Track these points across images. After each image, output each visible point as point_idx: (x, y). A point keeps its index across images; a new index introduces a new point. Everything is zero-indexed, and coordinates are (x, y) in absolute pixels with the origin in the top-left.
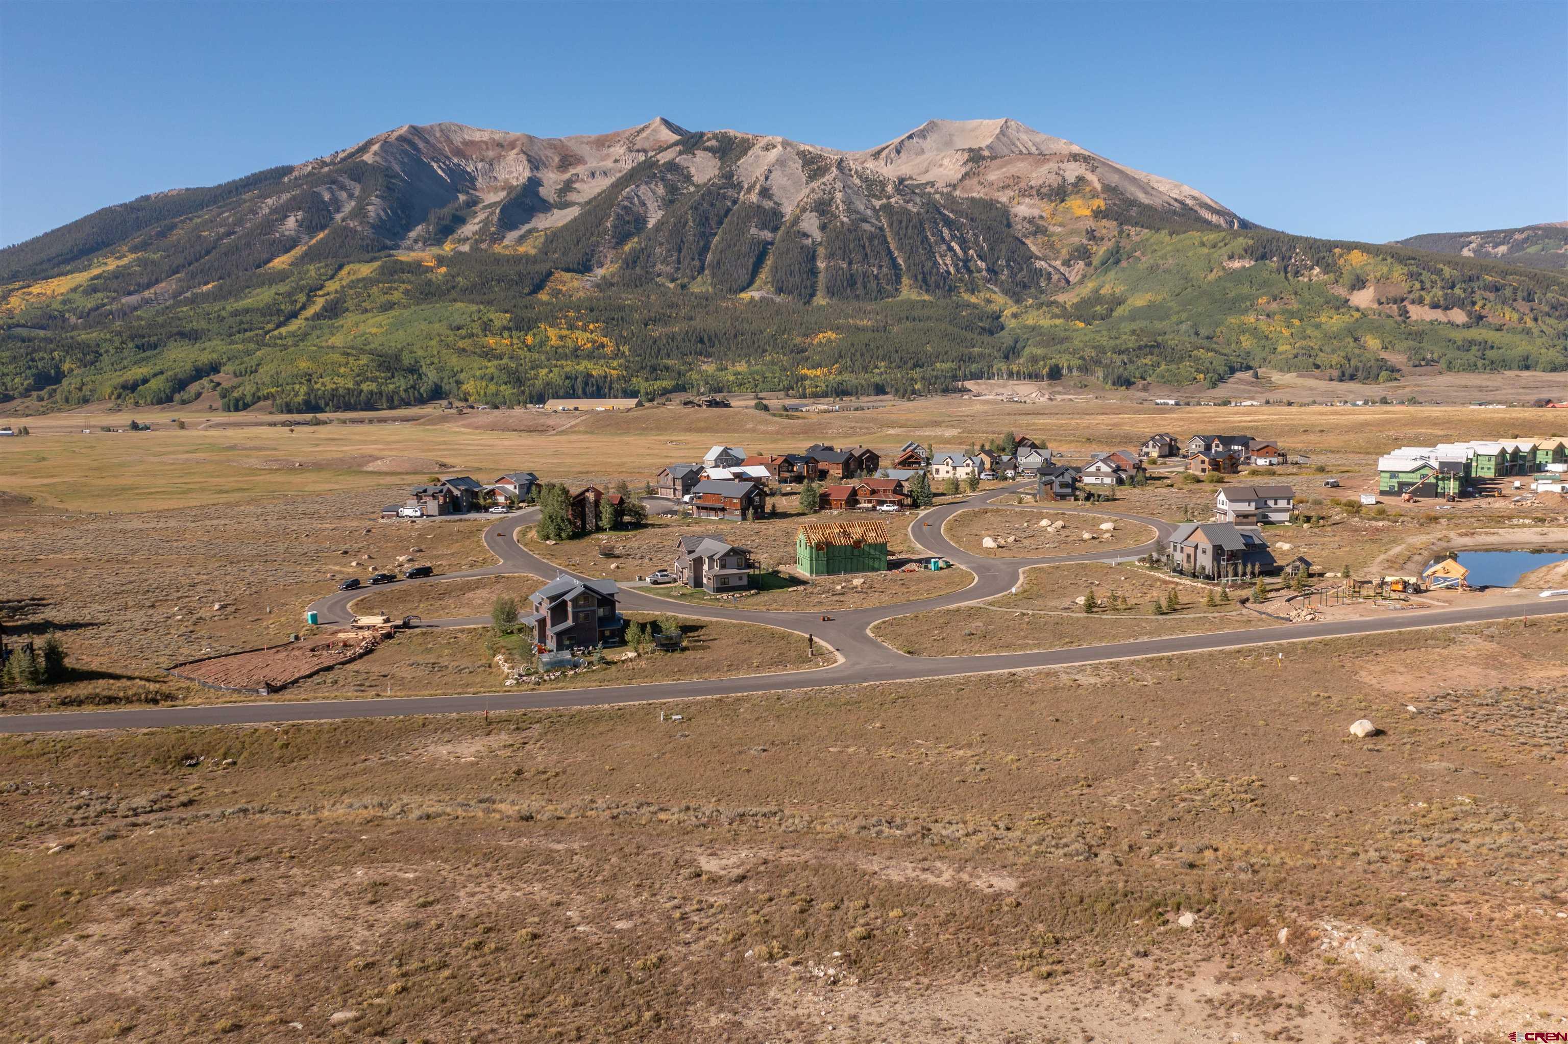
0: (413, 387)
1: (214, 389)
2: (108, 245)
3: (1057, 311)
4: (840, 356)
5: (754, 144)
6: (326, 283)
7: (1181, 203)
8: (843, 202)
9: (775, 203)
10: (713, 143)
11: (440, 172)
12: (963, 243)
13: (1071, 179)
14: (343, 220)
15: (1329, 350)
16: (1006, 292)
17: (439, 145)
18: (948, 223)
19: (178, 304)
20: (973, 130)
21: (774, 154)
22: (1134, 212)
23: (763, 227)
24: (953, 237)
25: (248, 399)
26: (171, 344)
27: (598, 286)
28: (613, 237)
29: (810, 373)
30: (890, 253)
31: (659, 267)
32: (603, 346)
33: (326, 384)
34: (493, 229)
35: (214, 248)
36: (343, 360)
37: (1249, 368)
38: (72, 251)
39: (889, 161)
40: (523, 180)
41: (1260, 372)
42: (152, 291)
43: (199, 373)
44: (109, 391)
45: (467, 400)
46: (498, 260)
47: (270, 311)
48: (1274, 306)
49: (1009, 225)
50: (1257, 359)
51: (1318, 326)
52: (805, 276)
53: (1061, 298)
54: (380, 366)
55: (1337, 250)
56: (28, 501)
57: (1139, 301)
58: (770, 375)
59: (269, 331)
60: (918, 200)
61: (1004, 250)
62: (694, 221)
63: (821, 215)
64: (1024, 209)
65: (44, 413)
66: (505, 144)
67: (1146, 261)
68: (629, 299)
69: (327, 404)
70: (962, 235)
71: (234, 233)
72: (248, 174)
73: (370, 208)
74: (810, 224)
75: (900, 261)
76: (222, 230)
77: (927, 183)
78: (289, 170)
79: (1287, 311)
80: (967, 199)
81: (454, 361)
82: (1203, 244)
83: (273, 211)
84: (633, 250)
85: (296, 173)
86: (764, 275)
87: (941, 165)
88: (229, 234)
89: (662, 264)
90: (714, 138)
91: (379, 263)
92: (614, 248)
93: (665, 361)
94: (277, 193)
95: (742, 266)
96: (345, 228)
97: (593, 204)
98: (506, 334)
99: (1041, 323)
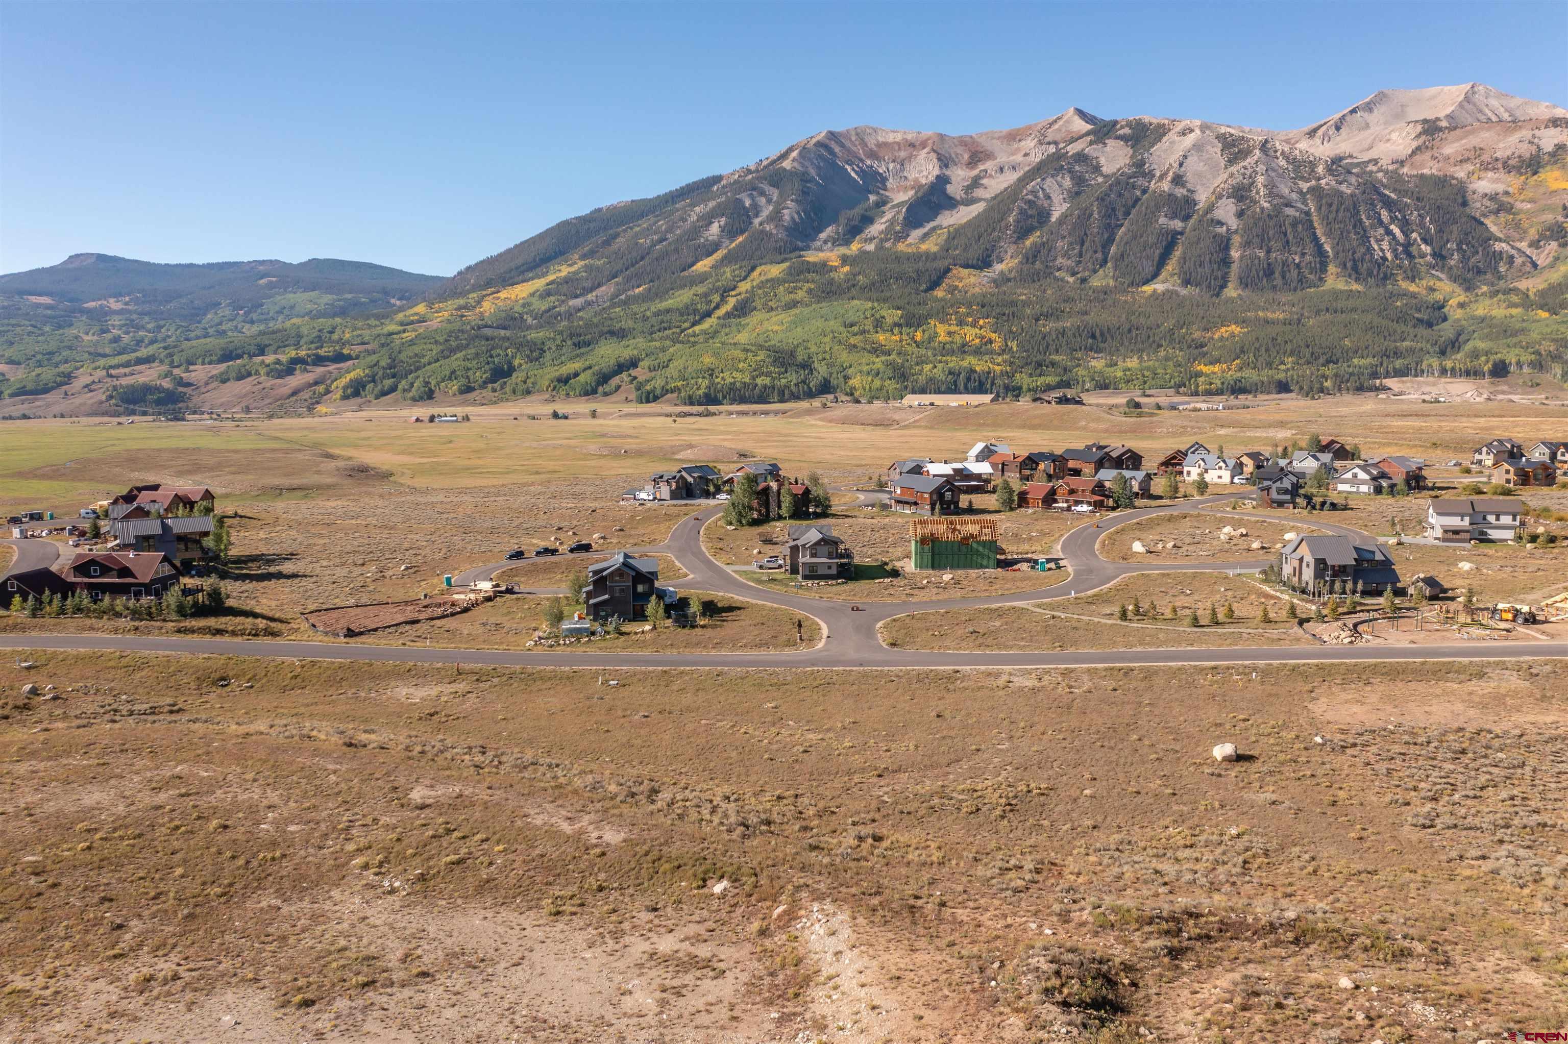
0: (804, 382)
1: (631, 382)
2: (563, 254)
3: (1515, 299)
4: (1243, 351)
5: (1170, 130)
6: (739, 284)
8: (1265, 186)
9: (1189, 190)
10: (1127, 131)
11: (853, 174)
12: (1405, 226)
13: (1548, 147)
14: (761, 224)
16: (1454, 279)
17: (854, 149)
18: (1388, 204)
19: (613, 306)
20: (1430, 99)
21: (1190, 139)
23: (1173, 216)
24: (1393, 219)
25: (658, 392)
26: (602, 341)
27: (994, 281)
28: (1014, 232)
29: (1207, 369)
30: (1316, 239)
31: (1060, 261)
32: (991, 341)
33: (727, 378)
34: (898, 228)
35: (648, 254)
36: (742, 356)
38: (534, 260)
39: (1326, 138)
40: (932, 178)
42: (594, 294)
43: (620, 368)
44: (547, 383)
45: (852, 394)
46: (899, 258)
47: (688, 310)
49: (1465, 204)
52: (1216, 266)
53: (1523, 285)
54: (775, 361)
56: (386, 476)
58: (1162, 371)
59: (685, 329)
60: (1354, 179)
61: (1456, 233)
62: (1099, 213)
63: (1239, 201)
64: (1485, 185)
65: (495, 403)
66: (917, 144)
68: (1023, 294)
69: (724, 397)
70: (1404, 217)
71: (666, 239)
72: (683, 184)
73: (785, 212)
74: (1227, 211)
75: (1327, 247)
76: (655, 237)
77: (1370, 161)
78: (717, 179)
80: (1416, 176)
81: (845, 357)
83: (701, 218)
84: (1034, 244)
85: (724, 182)
86: (1171, 266)
87: (1388, 140)
88: (661, 241)
89: (1063, 257)
90: (1127, 125)
91: (787, 264)
92: (1015, 243)
93: (1052, 357)
94: (705, 201)
95: (1148, 257)
96: (762, 232)
97: (999, 199)
98: (896, 330)
99: (1495, 312)
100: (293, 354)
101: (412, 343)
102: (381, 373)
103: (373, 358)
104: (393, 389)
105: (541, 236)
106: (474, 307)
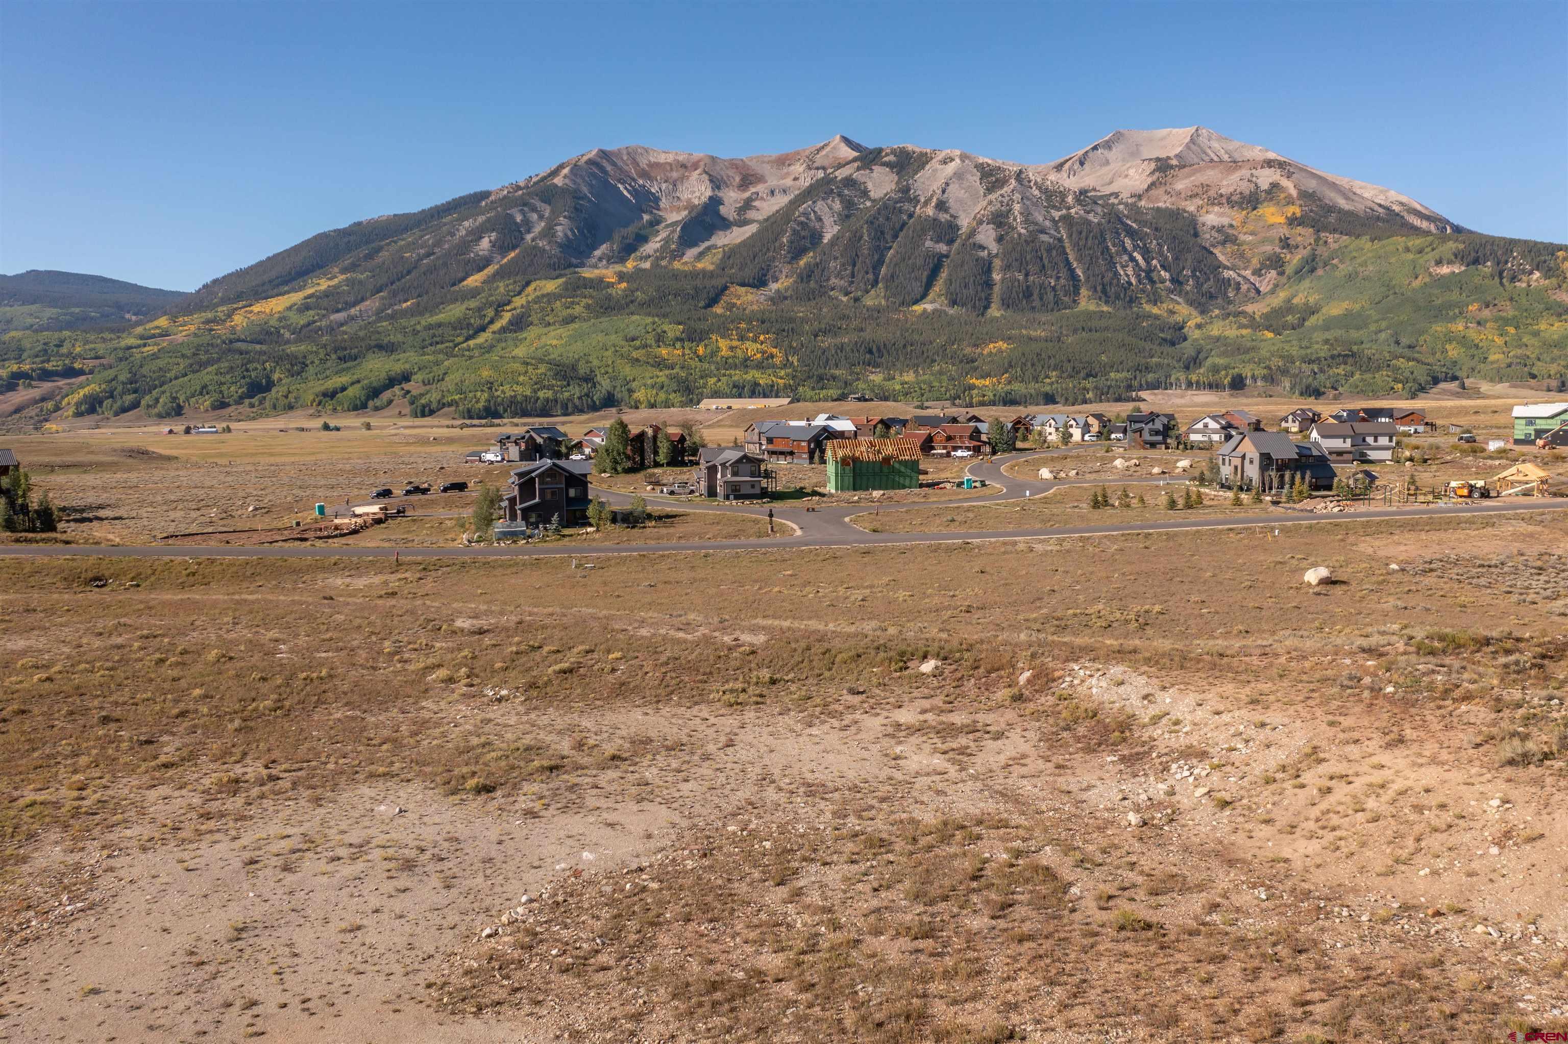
0: (587, 395)
1: (404, 396)
2: (322, 267)
3: (1244, 321)
4: (1011, 366)
5: (932, 158)
6: (514, 299)
7: (1387, 209)
8: (1021, 214)
9: (952, 216)
10: (891, 158)
11: (625, 193)
12: (1146, 253)
13: (1264, 185)
14: (533, 240)
15: (1548, 359)
16: (1191, 303)
17: (626, 168)
18: (1131, 233)
19: (380, 319)
20: (1163, 139)
21: (951, 168)
22: (1332, 218)
23: (939, 240)
24: (1136, 247)
25: (434, 406)
26: (370, 355)
27: (772, 299)
28: (789, 252)
29: (978, 382)
30: (1068, 263)
31: (833, 281)
32: (772, 356)
33: (506, 391)
34: (673, 247)
35: (415, 267)
36: (522, 369)
37: (1455, 378)
38: (290, 273)
39: (1072, 172)
40: (704, 199)
41: (1468, 382)
42: (358, 308)
43: (392, 382)
44: (311, 398)
45: (637, 408)
46: (676, 275)
47: (460, 325)
48: (1486, 313)
49: (1196, 235)
50: (1465, 368)
51: (1536, 334)
52: (979, 288)
53: (1249, 308)
54: (556, 374)
55: (1560, 254)
57: (1335, 309)
58: (936, 384)
59: (459, 344)
60: (1099, 210)
61: (1190, 261)
62: (869, 235)
63: (998, 227)
64: (1212, 218)
65: (254, 419)
66: (689, 165)
67: (1344, 268)
68: (801, 311)
69: (505, 411)
70: (1145, 245)
71: (434, 253)
72: (449, 199)
73: (559, 228)
74: (987, 236)
75: (1079, 272)
76: (422, 251)
77: (1111, 194)
78: (485, 195)
79: (1502, 318)
80: (1153, 209)
81: (627, 371)
82: (1407, 250)
83: (470, 232)
84: (808, 264)
85: (492, 198)
86: (939, 286)
87: (1127, 176)
88: (428, 255)
89: (836, 278)
90: (892, 153)
91: (563, 280)
92: (789, 263)
93: (832, 371)
94: (474, 216)
95: (916, 279)
96: (535, 247)
97: (772, 220)
98: (678, 345)
99: (1227, 333)
100: (15, 368)
101: (155, 357)
102: (120, 388)
103: (111, 373)
104: (135, 405)
105: (296, 249)
106: (224, 321)
